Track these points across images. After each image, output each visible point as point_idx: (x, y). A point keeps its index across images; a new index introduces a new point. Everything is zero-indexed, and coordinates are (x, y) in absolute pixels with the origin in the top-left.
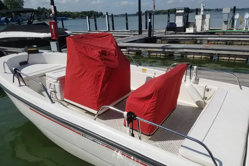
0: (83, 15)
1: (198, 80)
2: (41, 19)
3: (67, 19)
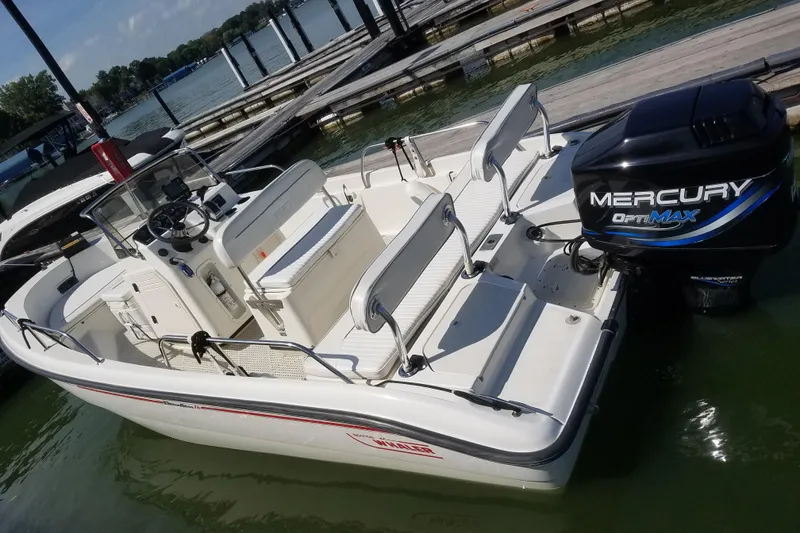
0: (231, 31)
1: (430, 165)
2: (122, 103)
3: (194, 67)
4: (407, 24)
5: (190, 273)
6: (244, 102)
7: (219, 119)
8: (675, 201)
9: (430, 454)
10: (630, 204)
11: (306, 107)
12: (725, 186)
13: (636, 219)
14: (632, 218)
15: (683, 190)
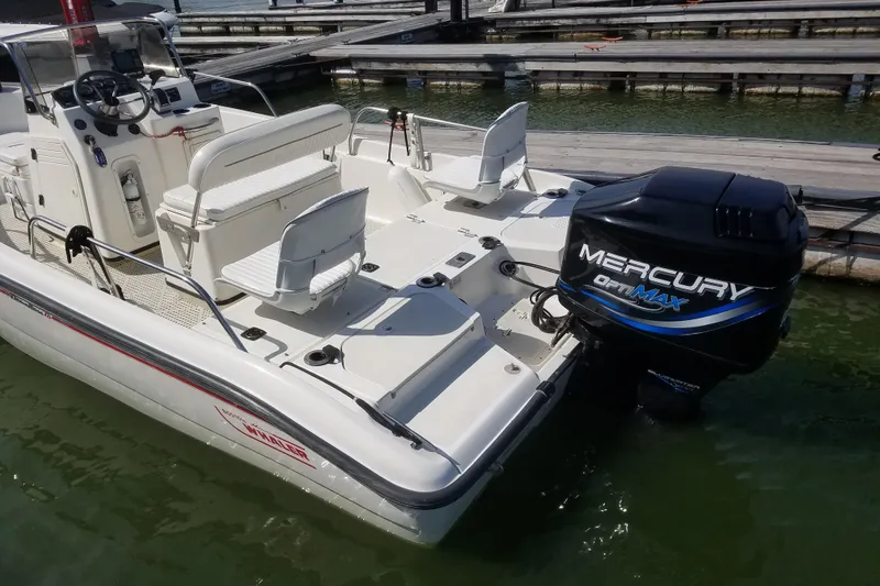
1: (428, 158)
4: (467, 14)
5: (103, 163)
6: (262, 20)
7: (227, 25)
8: (668, 283)
9: (304, 459)
10: (620, 270)
11: (324, 50)
12: (725, 284)
13: (619, 287)
14: (615, 284)
15: (681, 274)
